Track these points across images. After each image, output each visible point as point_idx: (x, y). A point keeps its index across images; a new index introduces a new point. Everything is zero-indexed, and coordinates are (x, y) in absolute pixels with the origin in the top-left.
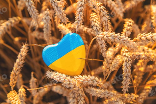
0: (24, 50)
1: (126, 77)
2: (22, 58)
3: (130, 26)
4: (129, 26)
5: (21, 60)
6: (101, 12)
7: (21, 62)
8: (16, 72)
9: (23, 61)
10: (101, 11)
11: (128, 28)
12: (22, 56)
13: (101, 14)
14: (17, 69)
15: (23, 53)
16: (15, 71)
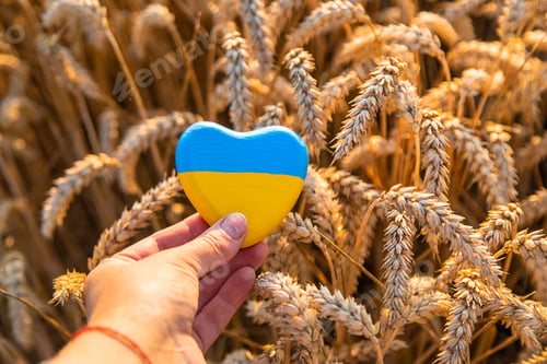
0: (168, 189)
1: (452, 351)
2: (153, 203)
3: (509, 218)
4: (504, 217)
5: (148, 208)
6: (427, 134)
7: (145, 212)
8: (120, 232)
9: (149, 211)
10: (430, 131)
11: (499, 221)
12: (154, 199)
13: (427, 138)
14: (125, 226)
15: (163, 193)
16: (118, 229)
